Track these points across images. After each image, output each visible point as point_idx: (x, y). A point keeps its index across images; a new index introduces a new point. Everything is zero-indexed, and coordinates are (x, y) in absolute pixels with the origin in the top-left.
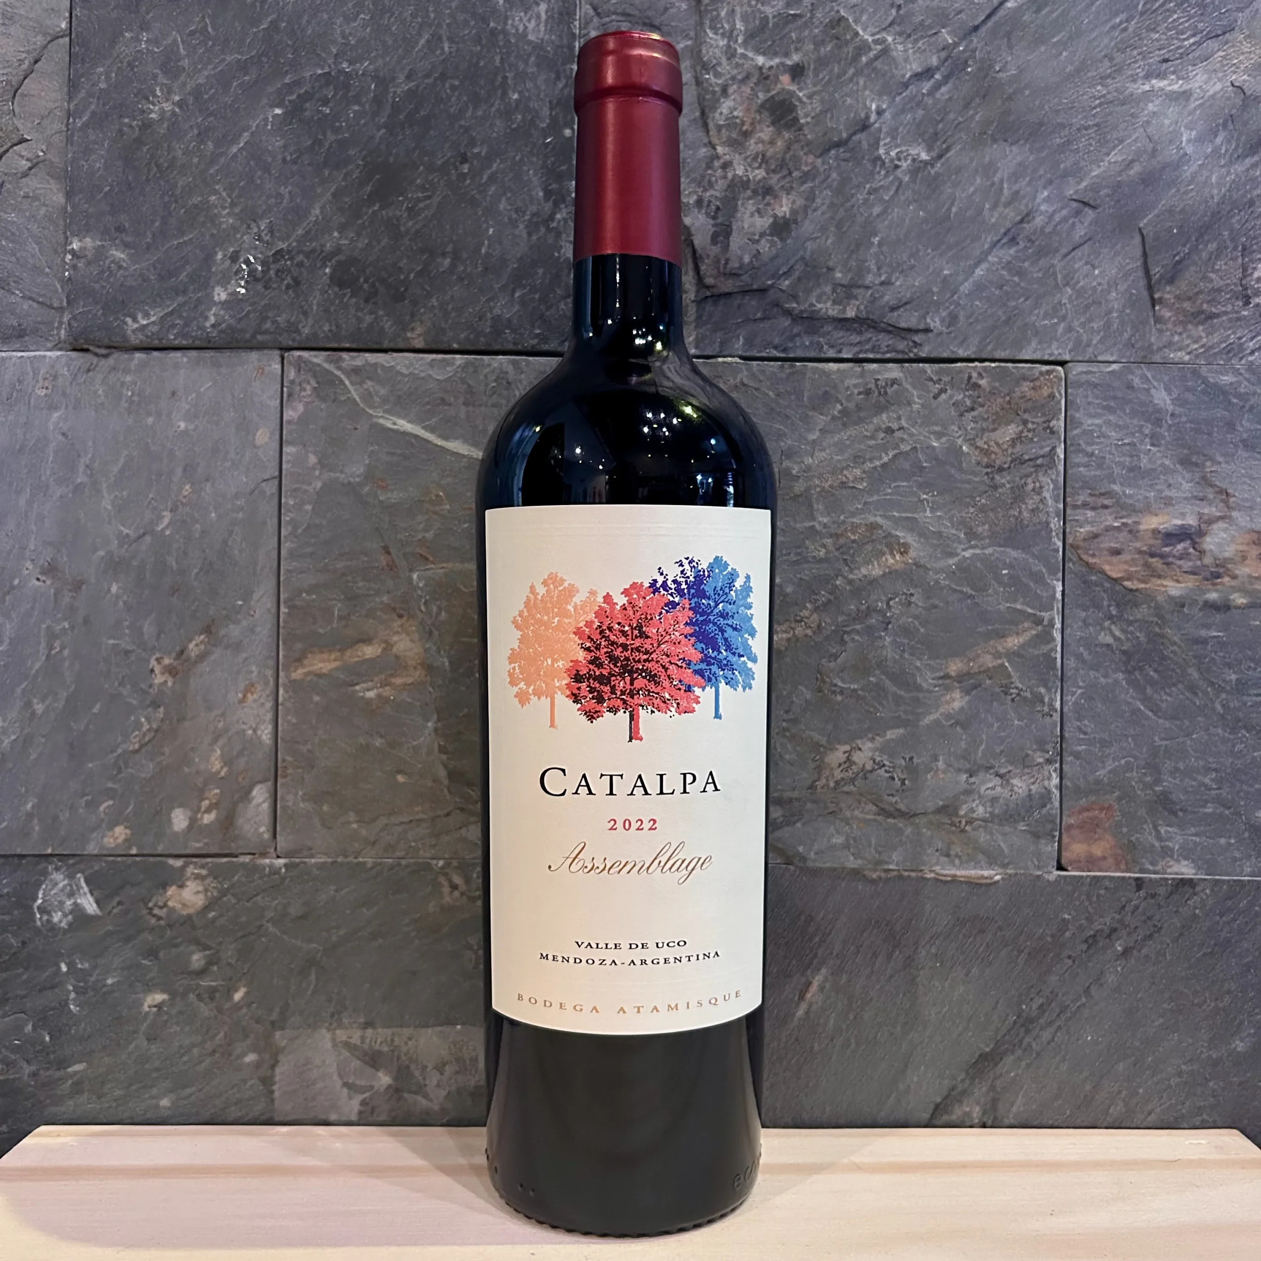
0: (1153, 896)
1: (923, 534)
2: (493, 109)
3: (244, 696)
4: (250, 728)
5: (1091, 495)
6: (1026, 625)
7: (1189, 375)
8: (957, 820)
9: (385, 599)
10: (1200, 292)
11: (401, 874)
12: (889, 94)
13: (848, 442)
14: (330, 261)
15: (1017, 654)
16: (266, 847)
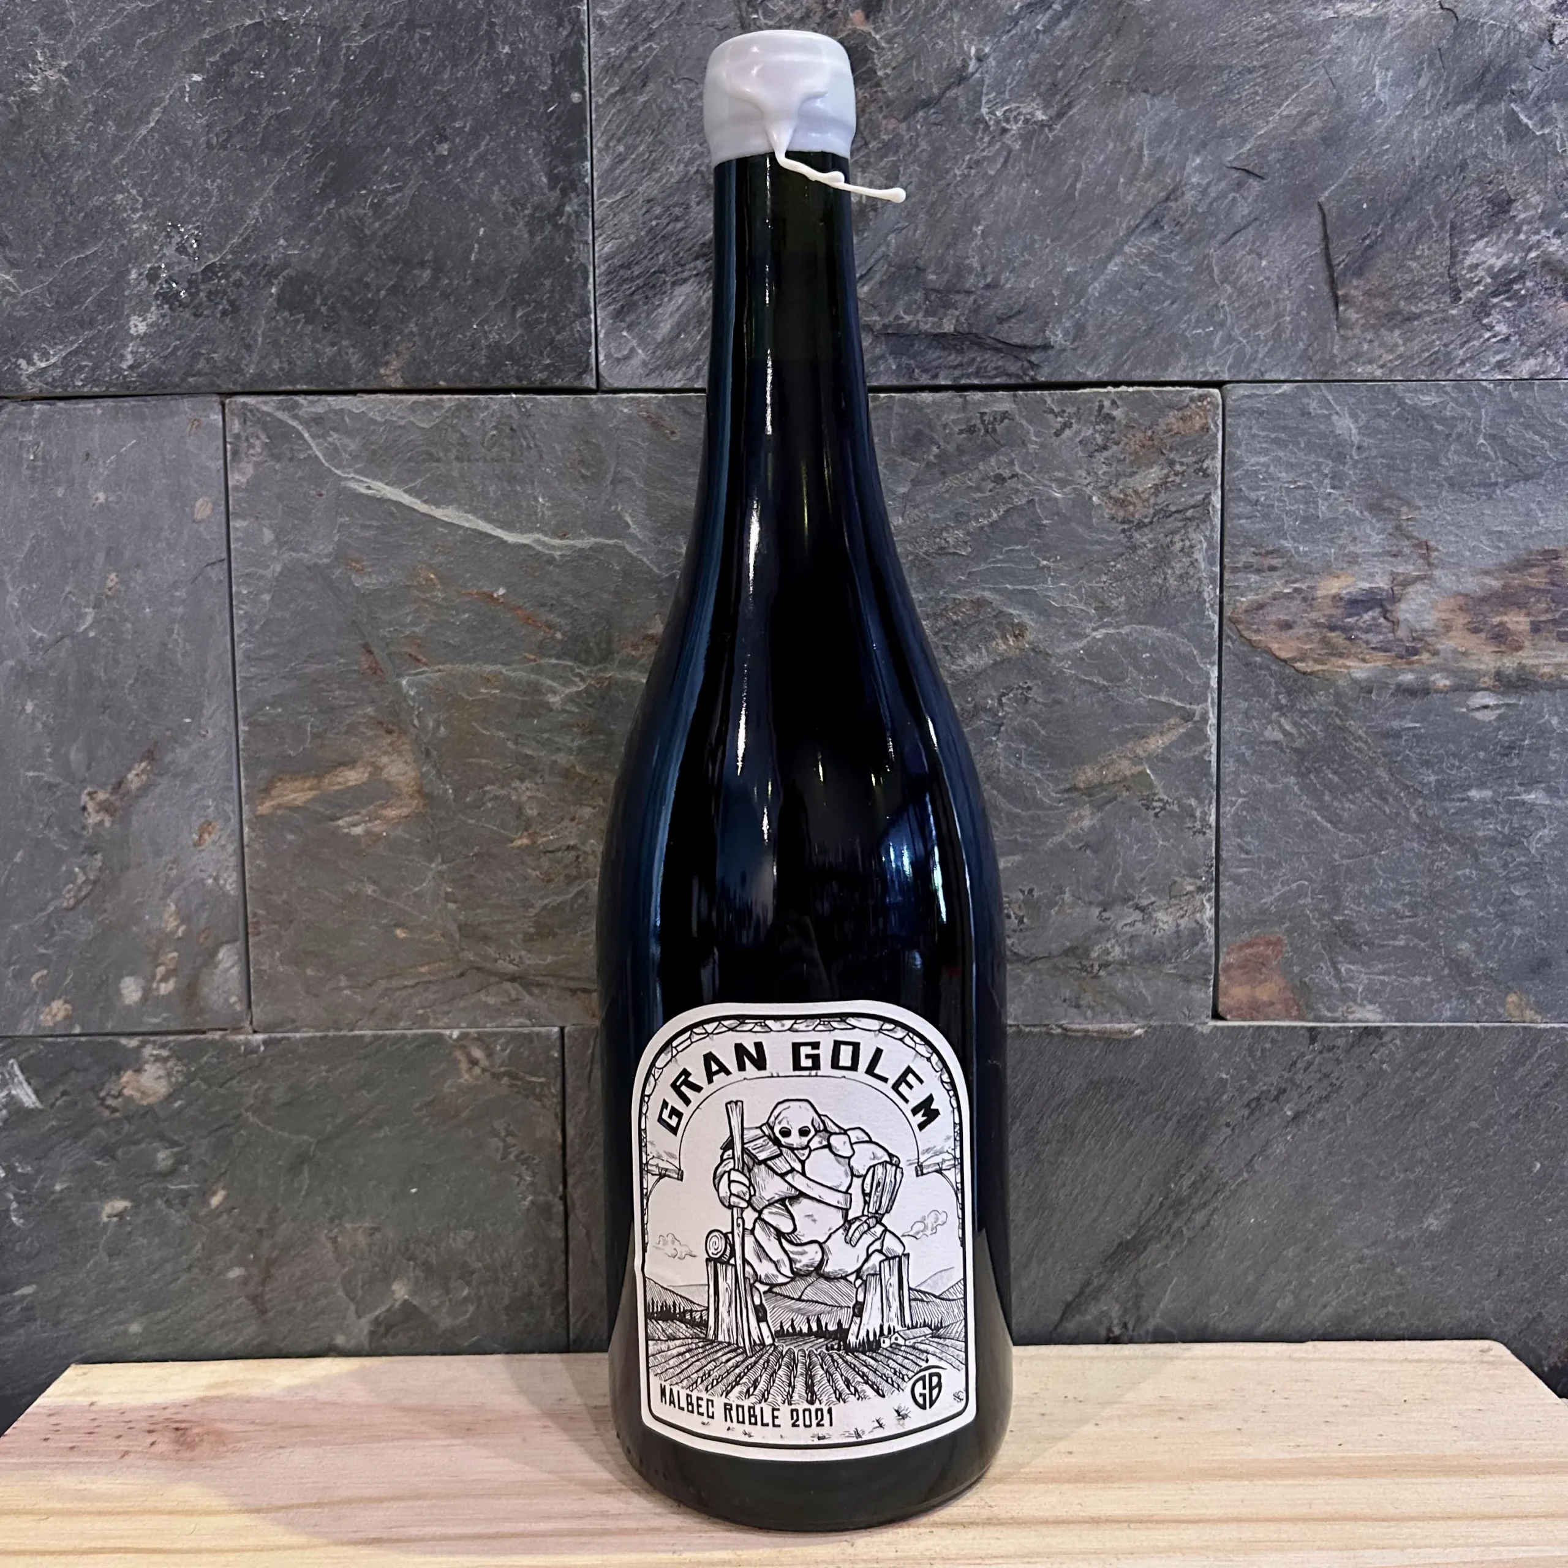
0: (1331, 1049)
1: (1044, 611)
2: (478, 69)
3: (201, 836)
4: (210, 876)
5: (1255, 554)
6: (1172, 721)
7: (1381, 395)
8: (1088, 964)
9: (370, 710)
10: (1396, 286)
11: (408, 1048)
12: (994, 33)
13: (947, 496)
14: (276, 277)
15: (1161, 758)
16: (239, 1021)
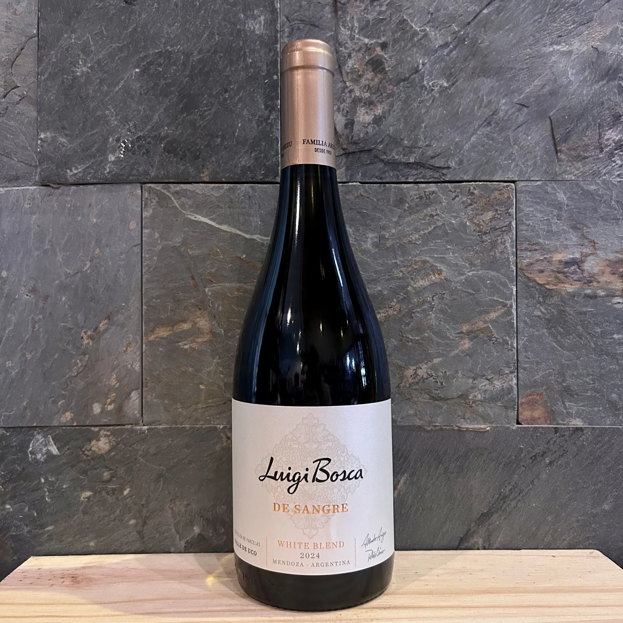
0: (563, 436)
1: (449, 265)
2: (240, 67)
3: (127, 348)
4: (130, 364)
5: (529, 244)
6: (499, 307)
7: (575, 186)
8: (468, 401)
9: (193, 301)
10: (579, 146)
11: (203, 432)
12: (429, 55)
13: (412, 222)
14: (163, 140)
15: (495, 321)
16: (138, 421)
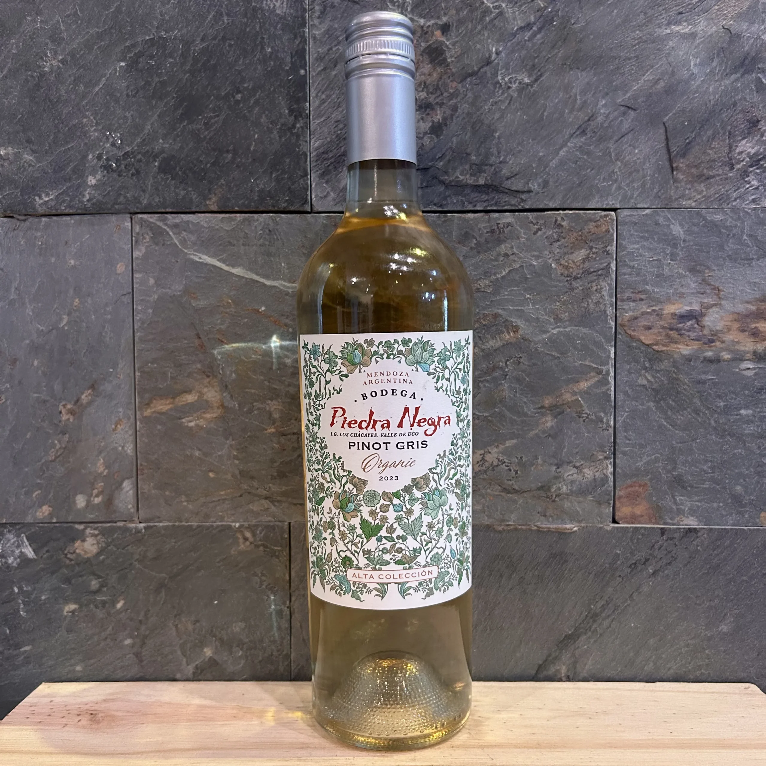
0: (672, 539)
1: (528, 320)
2: (256, 59)
3: (116, 426)
4: (120, 446)
5: (633, 293)
6: (592, 374)
7: (695, 215)
8: (550, 494)
9: (199, 366)
10: (702, 162)
11: (214, 532)
12: (504, 41)
13: (480, 263)
14: (158, 158)
15: (586, 392)
16: (132, 517)
